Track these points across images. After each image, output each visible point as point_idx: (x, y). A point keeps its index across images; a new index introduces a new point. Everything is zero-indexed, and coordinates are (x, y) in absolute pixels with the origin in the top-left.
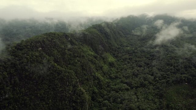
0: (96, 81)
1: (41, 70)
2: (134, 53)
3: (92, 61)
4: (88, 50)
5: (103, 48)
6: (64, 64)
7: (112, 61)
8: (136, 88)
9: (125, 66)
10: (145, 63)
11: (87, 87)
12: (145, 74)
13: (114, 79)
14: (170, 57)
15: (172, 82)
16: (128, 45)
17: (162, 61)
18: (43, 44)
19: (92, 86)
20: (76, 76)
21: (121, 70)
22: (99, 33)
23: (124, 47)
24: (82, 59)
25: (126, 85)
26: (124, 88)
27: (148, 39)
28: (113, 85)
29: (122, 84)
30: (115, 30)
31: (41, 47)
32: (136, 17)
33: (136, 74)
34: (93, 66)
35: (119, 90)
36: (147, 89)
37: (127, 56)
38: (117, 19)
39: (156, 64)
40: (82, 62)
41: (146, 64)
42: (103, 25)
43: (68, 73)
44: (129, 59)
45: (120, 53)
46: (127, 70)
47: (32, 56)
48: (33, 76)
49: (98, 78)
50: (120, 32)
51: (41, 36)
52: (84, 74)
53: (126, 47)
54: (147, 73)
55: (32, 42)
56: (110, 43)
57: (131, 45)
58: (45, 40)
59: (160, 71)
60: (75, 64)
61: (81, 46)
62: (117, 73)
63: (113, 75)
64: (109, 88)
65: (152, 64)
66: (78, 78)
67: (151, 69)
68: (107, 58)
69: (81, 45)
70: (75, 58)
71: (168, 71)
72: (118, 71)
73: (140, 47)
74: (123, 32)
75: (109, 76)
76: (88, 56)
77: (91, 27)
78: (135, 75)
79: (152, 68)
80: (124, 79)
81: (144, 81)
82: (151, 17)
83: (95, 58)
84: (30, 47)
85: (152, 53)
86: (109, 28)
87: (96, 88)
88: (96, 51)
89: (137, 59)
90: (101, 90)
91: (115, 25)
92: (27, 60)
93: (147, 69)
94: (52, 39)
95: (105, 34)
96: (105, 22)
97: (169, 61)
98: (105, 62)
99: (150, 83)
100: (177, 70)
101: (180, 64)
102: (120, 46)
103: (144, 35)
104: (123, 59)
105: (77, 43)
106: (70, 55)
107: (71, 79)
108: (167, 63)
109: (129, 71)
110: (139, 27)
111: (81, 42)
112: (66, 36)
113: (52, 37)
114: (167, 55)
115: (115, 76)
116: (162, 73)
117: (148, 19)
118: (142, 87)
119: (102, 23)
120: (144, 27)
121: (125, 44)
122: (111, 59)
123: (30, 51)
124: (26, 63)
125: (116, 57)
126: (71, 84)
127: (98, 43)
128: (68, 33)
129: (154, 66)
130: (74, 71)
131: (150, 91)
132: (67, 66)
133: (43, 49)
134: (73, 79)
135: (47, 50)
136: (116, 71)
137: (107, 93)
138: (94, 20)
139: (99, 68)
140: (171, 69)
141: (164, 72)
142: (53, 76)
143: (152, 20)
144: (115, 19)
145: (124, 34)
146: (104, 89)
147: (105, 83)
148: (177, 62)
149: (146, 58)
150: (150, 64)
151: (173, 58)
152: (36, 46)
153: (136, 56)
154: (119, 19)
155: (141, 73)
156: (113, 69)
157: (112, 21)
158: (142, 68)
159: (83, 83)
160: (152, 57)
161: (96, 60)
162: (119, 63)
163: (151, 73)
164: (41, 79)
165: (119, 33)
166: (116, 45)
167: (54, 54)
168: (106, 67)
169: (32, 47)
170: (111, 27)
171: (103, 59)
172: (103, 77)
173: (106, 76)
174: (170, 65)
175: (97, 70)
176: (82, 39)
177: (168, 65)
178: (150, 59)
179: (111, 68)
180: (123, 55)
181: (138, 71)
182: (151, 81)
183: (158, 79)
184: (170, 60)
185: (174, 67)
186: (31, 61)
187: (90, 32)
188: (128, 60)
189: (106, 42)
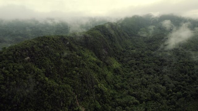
0: (99, 95)
1: (26, 88)
2: (141, 57)
3: (94, 69)
4: (90, 56)
5: (106, 52)
6: (58, 77)
7: (117, 67)
8: (146, 102)
9: (132, 73)
10: (154, 69)
11: (88, 104)
12: (155, 83)
13: (119, 89)
14: (183, 62)
15: (191, 97)
16: (134, 48)
17: (174, 68)
18: (31, 52)
19: (93, 101)
20: (74, 91)
21: (128, 78)
22: (102, 36)
23: (130, 50)
24: (81, 68)
25: (135, 98)
26: (132, 102)
27: (155, 41)
28: (118, 98)
29: (129, 96)
30: (119, 31)
31: (29, 56)
32: (141, 17)
33: (145, 83)
34: (95, 76)
35: (126, 104)
36: (160, 104)
37: (134, 61)
38: (121, 19)
39: (167, 70)
40: (81, 73)
41: (155, 71)
42: (107, 26)
43: (62, 90)
44: (136, 64)
45: (125, 57)
46: (135, 78)
47: (14, 70)
48: (13, 98)
49: (101, 90)
50: (125, 33)
51: (30, 42)
52: (84, 88)
53: (132, 50)
54: (158, 83)
55: (16, 50)
56: (115, 46)
57: (137, 47)
58: (35, 46)
59: (173, 79)
60: (73, 76)
61: (82, 51)
62: (123, 81)
63: (119, 85)
64: (114, 102)
65: (163, 70)
66: (76, 94)
67: (161, 77)
68: (111, 63)
69: (82, 49)
70: (73, 67)
71: (182, 81)
72: (124, 79)
73: (146, 50)
74: (127, 33)
75: (114, 85)
76: (89, 62)
77: (94, 29)
78: (144, 85)
79: (162, 75)
80: (131, 90)
81: (155, 93)
82: (156, 17)
83: (97, 65)
84: (13, 57)
85: (162, 57)
86: (113, 29)
87: (98, 103)
88: (99, 56)
89: (145, 65)
90: (104, 104)
91: (120, 26)
92: (4, 76)
93: (157, 77)
94: (45, 45)
95: (109, 36)
96: (109, 23)
97: (182, 68)
98: (109, 69)
99: (163, 95)
100: (193, 78)
101: (195, 71)
102: (125, 49)
103: (150, 37)
104: (129, 65)
105: (76, 48)
106: (67, 64)
107: (67, 97)
108: (180, 70)
109: (137, 80)
110: (144, 27)
111: (81, 46)
112: (64, 39)
113: (45, 42)
114: (179, 60)
115: (121, 86)
116: (175, 82)
117: (154, 19)
118: (152, 100)
119: (105, 24)
120: (151, 28)
121: (130, 47)
122: (116, 65)
123: (11, 62)
124: (2, 80)
125: (121, 62)
126: (67, 104)
127: (101, 47)
128: (66, 36)
129: (165, 73)
130: (71, 86)
131: (164, 106)
132: (62, 79)
133: (31, 59)
134: (69, 96)
135: (37, 59)
136: (122, 80)
137: (112, 108)
138: (97, 20)
139: (103, 77)
140: (186, 78)
141: (177, 80)
142: (41, 96)
143: (157, 20)
144: (119, 19)
145: (129, 35)
146: (108, 103)
147: (110, 95)
148: (192, 68)
149: (155, 64)
150: (160, 71)
151: (186, 64)
152: (21, 55)
153: (144, 61)
154: (123, 19)
155: (151, 83)
156: (118, 77)
157: (115, 22)
158: (152, 76)
159: (82, 100)
160: (162, 62)
161: (99, 67)
162: (124, 69)
163: (162, 82)
164: (24, 101)
165: (124, 35)
166: (121, 48)
167: (46, 64)
168: (110, 74)
169: (16, 57)
170: (116, 28)
171: (107, 65)
172: (107, 87)
173: (111, 86)
174: (183, 72)
175: (100, 79)
176: (83, 43)
177: (181, 72)
178: (160, 64)
179: (116, 76)
180: (129, 60)
181: (147, 79)
182: (163, 92)
183: (172, 91)
184: (184, 67)
185: (189, 75)
186: (10, 77)
187: (92, 35)
188: (136, 66)
189: (110, 45)
